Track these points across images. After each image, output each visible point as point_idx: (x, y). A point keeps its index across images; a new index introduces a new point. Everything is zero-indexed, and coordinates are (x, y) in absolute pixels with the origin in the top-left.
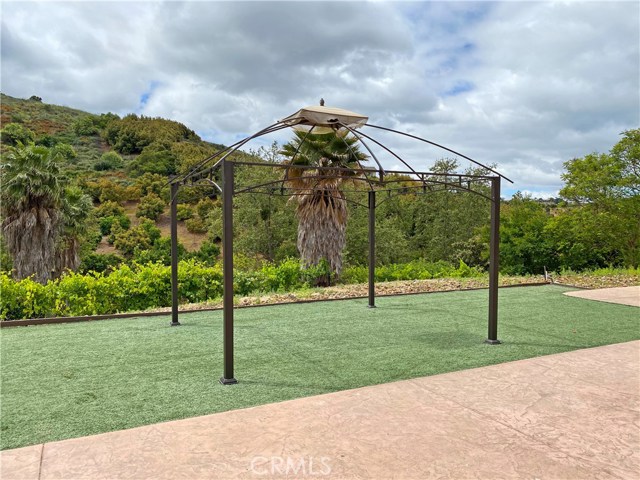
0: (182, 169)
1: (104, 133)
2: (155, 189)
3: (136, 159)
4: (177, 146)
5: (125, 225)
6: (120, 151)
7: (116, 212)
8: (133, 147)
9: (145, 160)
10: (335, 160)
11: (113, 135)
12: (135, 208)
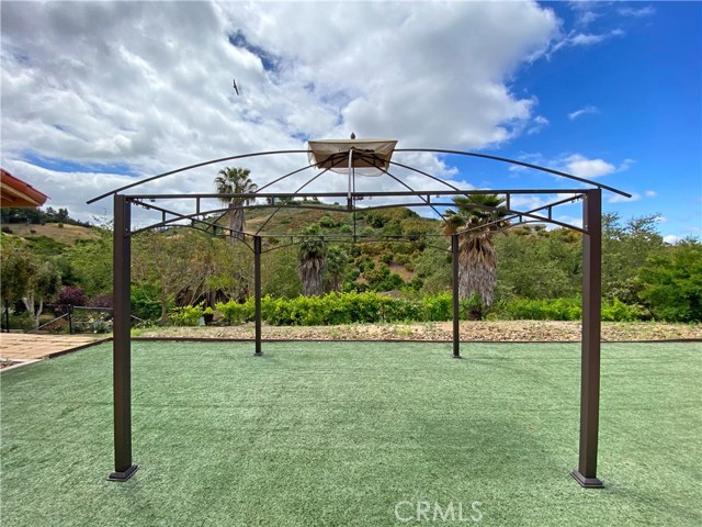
0: (405, 234)
1: (366, 217)
2: (389, 247)
3: (381, 230)
4: (403, 221)
5: (372, 267)
6: (374, 226)
7: (368, 260)
8: (379, 224)
9: (385, 230)
10: (484, 216)
11: (370, 218)
12: (378, 257)
